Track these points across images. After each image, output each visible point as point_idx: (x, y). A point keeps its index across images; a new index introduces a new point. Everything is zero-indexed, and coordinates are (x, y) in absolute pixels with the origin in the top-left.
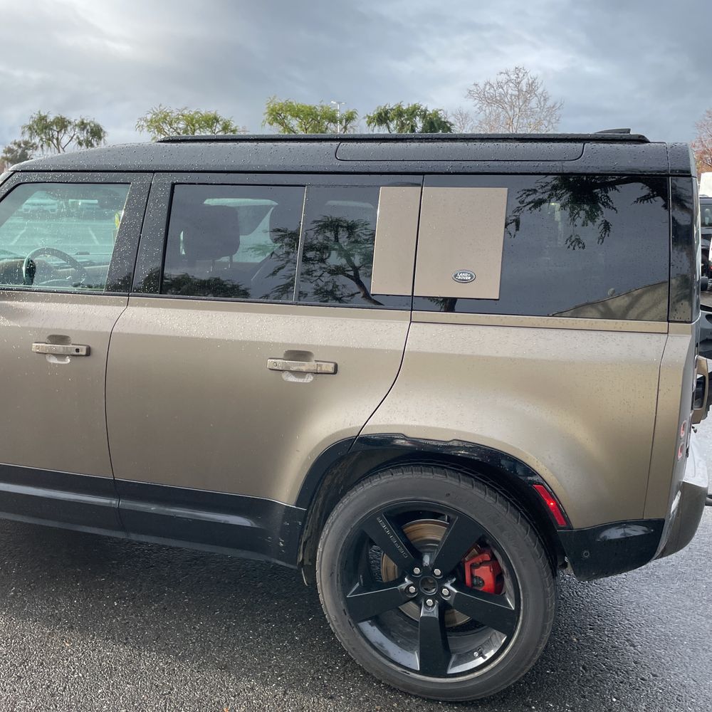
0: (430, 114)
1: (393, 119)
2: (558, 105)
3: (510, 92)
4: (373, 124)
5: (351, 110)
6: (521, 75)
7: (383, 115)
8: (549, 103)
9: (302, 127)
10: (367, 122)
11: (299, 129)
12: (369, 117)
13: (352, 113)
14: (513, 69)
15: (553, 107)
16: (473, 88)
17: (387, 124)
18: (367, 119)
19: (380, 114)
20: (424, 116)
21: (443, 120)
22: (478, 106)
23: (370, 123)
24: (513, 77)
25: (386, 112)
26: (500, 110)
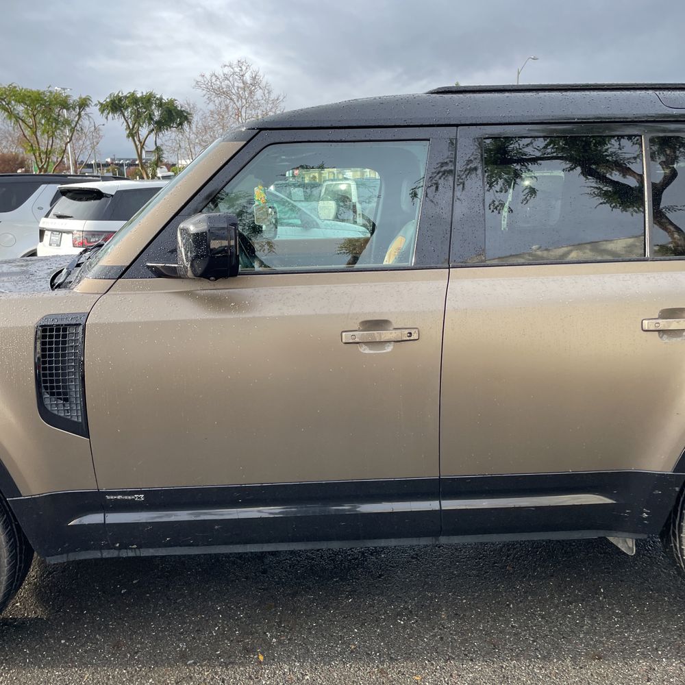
0: (165, 103)
1: (127, 107)
2: (281, 98)
3: (236, 84)
4: (106, 112)
5: (83, 97)
6: (244, 68)
7: (117, 102)
8: (273, 96)
9: (28, 113)
10: (100, 109)
11: (25, 115)
12: (101, 104)
13: (85, 99)
14: (235, 62)
15: (277, 100)
16: (200, 79)
17: (122, 111)
18: (98, 107)
19: (113, 102)
20: (160, 104)
21: (179, 109)
22: (206, 97)
23: (104, 110)
24: (237, 70)
25: (120, 100)
26: (228, 101)
